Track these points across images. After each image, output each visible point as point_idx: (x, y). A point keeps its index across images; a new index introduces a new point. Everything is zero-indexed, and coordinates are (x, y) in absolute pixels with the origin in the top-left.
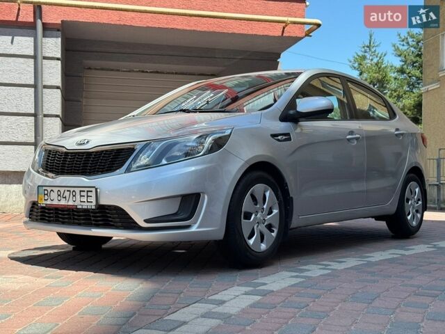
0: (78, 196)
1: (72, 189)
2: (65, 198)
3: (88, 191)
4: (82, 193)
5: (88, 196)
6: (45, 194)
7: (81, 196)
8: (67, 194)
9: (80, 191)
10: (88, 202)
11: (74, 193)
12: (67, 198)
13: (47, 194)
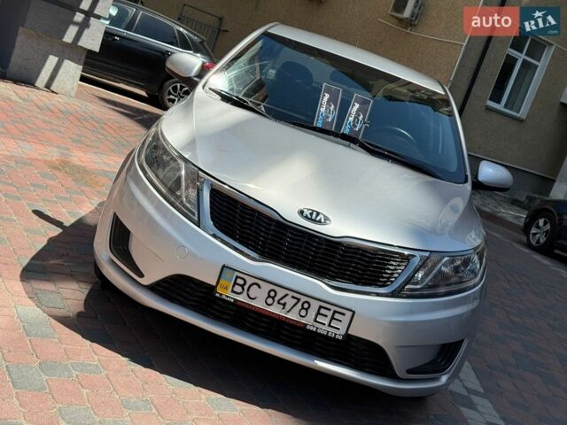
0: (312, 313)
1: (303, 299)
2: (284, 305)
3: (335, 312)
4: (322, 311)
5: (333, 318)
6: (235, 283)
7: (318, 313)
8: (290, 301)
9: (321, 307)
10: (330, 325)
11: (306, 306)
12: (288, 307)
13: (242, 286)
